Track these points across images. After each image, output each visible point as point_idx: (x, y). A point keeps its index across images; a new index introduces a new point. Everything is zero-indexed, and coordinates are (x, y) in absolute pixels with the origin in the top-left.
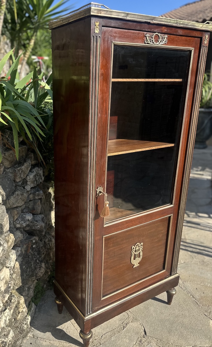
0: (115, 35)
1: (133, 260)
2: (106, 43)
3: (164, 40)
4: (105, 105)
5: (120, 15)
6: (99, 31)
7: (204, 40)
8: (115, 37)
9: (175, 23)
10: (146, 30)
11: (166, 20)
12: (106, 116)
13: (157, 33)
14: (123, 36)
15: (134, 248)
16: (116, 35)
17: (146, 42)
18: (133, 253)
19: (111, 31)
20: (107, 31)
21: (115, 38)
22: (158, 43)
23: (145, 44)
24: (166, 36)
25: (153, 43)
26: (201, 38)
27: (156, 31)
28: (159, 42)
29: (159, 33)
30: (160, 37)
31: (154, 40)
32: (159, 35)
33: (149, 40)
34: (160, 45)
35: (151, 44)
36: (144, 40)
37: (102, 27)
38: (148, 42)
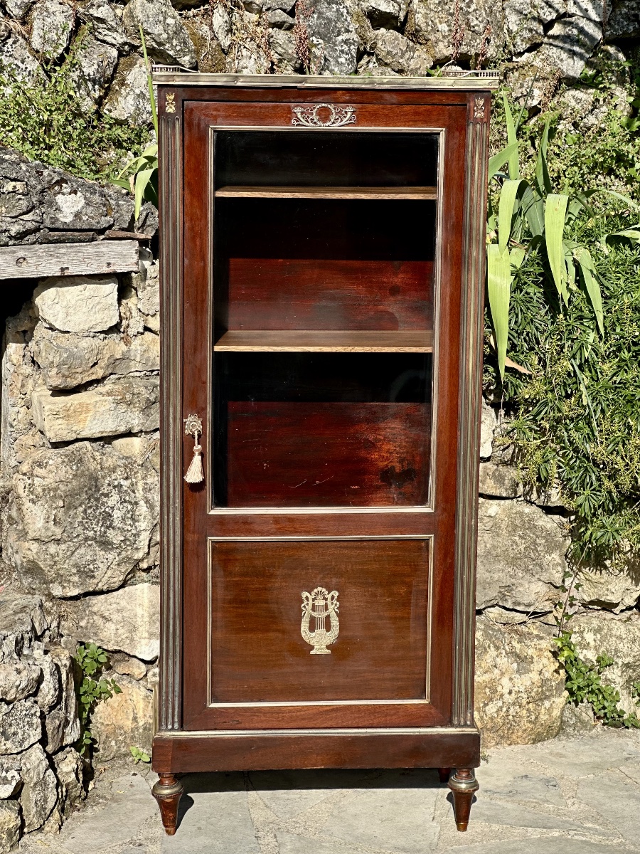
0: (214, 113)
1: (308, 631)
2: (195, 128)
3: (345, 117)
4: (198, 243)
5: (217, 80)
6: (174, 109)
7: (472, 110)
8: (216, 117)
9: (364, 83)
10: (293, 100)
11: (338, 81)
12: (202, 264)
13: (324, 105)
14: (235, 114)
15: (310, 598)
16: (219, 113)
17: (296, 123)
18: (307, 611)
19: (207, 108)
20: (197, 108)
21: (216, 120)
22: (329, 123)
23: (292, 127)
24: (350, 109)
25: (315, 123)
26: (464, 107)
27: (320, 99)
28: (333, 120)
29: (330, 103)
30: (333, 111)
31: (316, 118)
32: (331, 107)
33: (303, 118)
34: (336, 127)
35: (310, 126)
36: (290, 119)
37: (183, 101)
38: (301, 123)
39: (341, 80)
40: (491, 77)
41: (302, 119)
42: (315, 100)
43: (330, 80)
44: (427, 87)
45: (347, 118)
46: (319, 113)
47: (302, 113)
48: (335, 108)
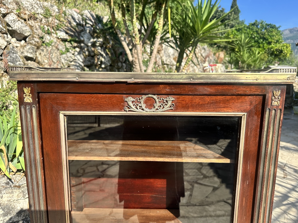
2: (49, 113)
3: (166, 105)
5: (61, 76)
6: (31, 100)
7: (271, 99)
8: (64, 105)
9: (183, 78)
10: (125, 93)
11: (160, 77)
13: (150, 95)
16: (67, 102)
17: (128, 110)
20: (49, 98)
21: (65, 107)
22: (153, 110)
23: (125, 112)
24: (171, 99)
25: (143, 109)
26: (264, 96)
27: (146, 91)
28: (157, 107)
29: (154, 95)
30: (157, 100)
31: (144, 106)
32: (155, 97)
33: (134, 105)
34: (160, 112)
35: (139, 112)
36: (123, 106)
37: (39, 93)
38: (131, 109)
39: (163, 76)
40: (289, 73)
41: (132, 106)
42: (142, 92)
43: (154, 76)
44: (236, 81)
45: (168, 105)
46: (145, 102)
47: (133, 102)
48: (158, 98)
